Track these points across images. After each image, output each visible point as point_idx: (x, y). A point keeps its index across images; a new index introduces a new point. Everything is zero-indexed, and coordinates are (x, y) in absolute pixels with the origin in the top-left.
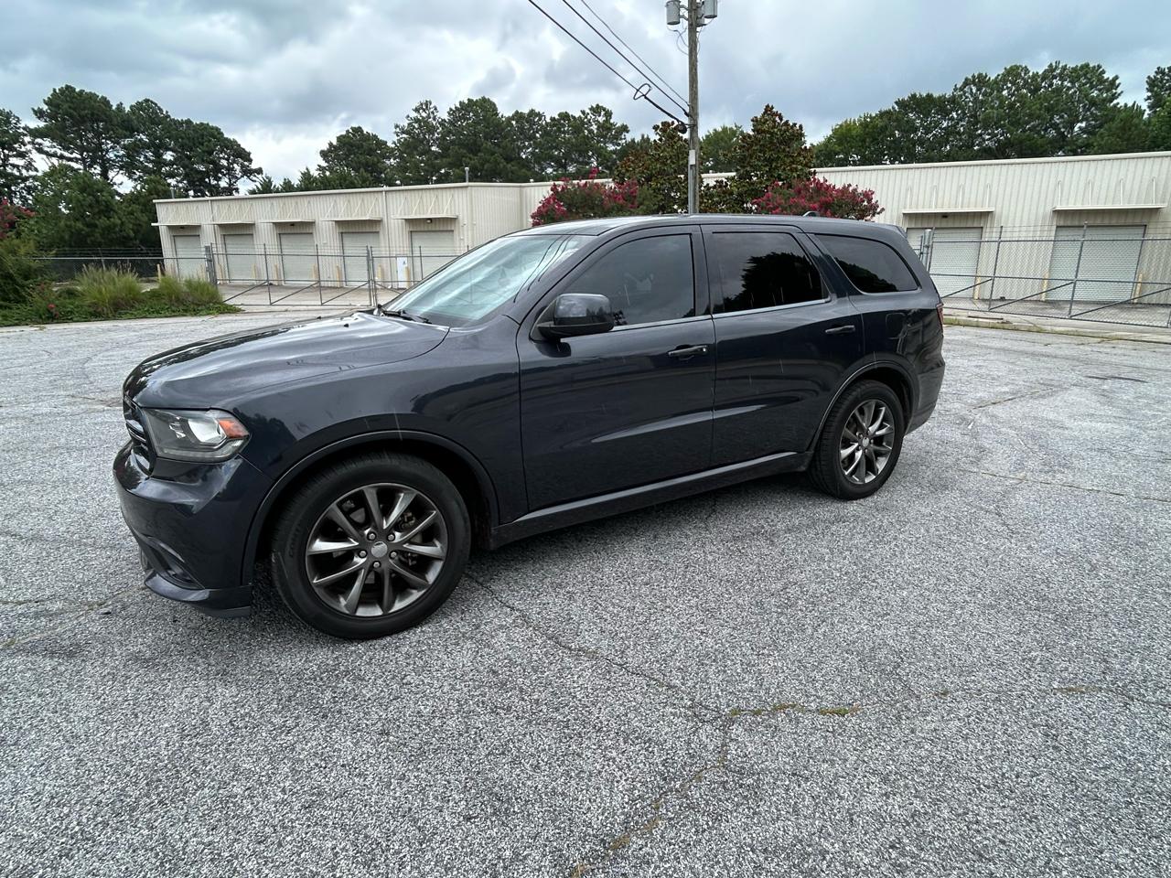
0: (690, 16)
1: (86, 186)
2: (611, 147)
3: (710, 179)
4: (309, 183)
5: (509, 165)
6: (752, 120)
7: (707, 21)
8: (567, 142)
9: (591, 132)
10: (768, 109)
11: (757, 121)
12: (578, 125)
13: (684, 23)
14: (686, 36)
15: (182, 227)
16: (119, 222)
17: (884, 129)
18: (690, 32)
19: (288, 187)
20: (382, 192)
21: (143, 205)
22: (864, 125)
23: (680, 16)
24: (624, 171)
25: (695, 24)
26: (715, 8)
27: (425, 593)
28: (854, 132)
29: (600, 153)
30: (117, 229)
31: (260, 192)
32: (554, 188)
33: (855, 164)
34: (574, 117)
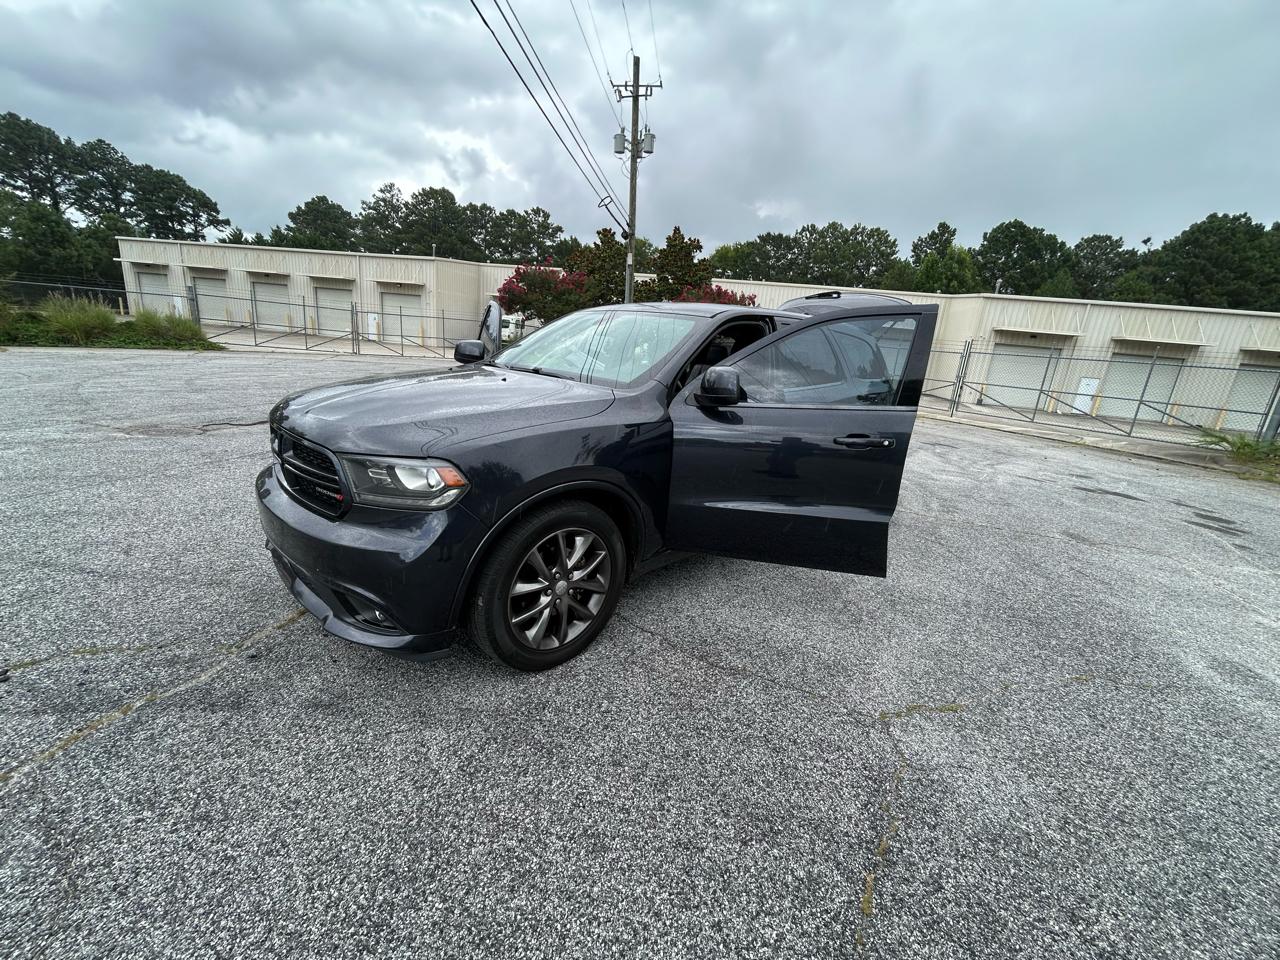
0: (633, 149)
2: (549, 243)
3: (640, 277)
5: (465, 247)
6: (666, 238)
7: (644, 155)
8: (513, 234)
9: (532, 228)
10: (678, 231)
11: (669, 239)
12: (523, 222)
13: (628, 154)
14: (629, 164)
15: (148, 265)
16: (76, 254)
17: (749, 255)
18: (632, 161)
19: (259, 240)
20: (355, 256)
21: (104, 241)
22: (736, 250)
23: (625, 148)
24: (572, 263)
25: (635, 156)
26: (652, 147)
28: (730, 255)
29: (541, 247)
31: (231, 242)
32: (517, 271)
33: (728, 277)
34: (519, 215)
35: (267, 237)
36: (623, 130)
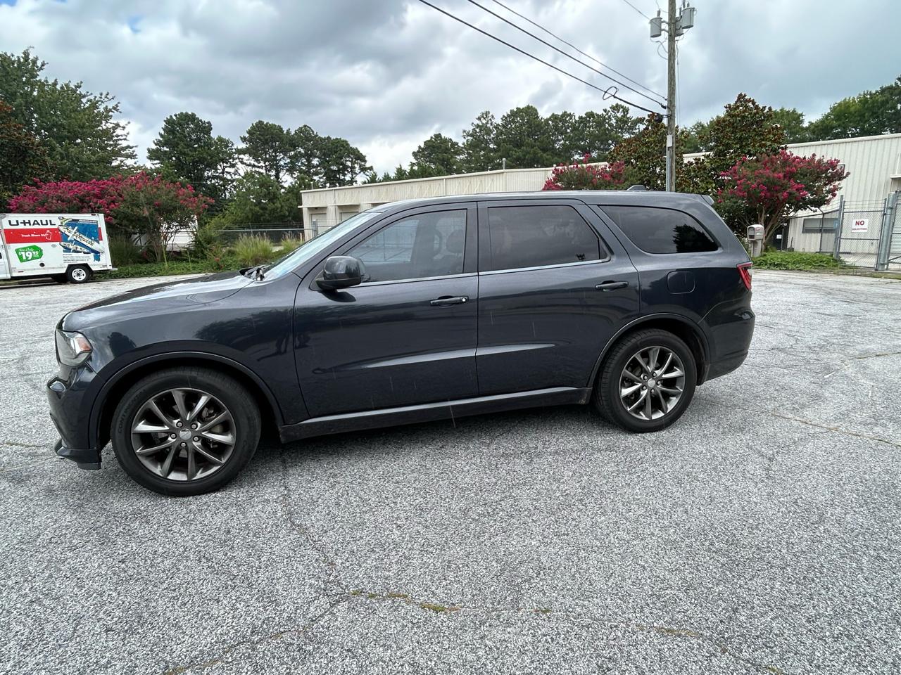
0: (670, 29)
1: (264, 183)
2: (627, 136)
3: (690, 158)
4: (401, 174)
5: (545, 155)
6: (726, 107)
7: (685, 30)
8: (591, 134)
9: (611, 125)
10: (741, 97)
11: (730, 107)
12: (600, 120)
13: (665, 35)
14: (666, 44)
15: (316, 208)
16: (280, 206)
17: (884, 103)
18: (669, 41)
19: (387, 178)
20: (443, 179)
21: (295, 193)
22: (864, 101)
23: (661, 30)
24: (615, 155)
25: (674, 35)
26: (691, 20)
27: (219, 469)
28: (852, 109)
29: (617, 141)
30: (278, 210)
31: (369, 183)
32: (555, 172)
33: (853, 136)
34: (597, 115)
35: (392, 175)
36: (659, 13)
